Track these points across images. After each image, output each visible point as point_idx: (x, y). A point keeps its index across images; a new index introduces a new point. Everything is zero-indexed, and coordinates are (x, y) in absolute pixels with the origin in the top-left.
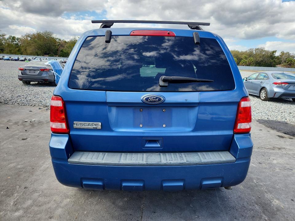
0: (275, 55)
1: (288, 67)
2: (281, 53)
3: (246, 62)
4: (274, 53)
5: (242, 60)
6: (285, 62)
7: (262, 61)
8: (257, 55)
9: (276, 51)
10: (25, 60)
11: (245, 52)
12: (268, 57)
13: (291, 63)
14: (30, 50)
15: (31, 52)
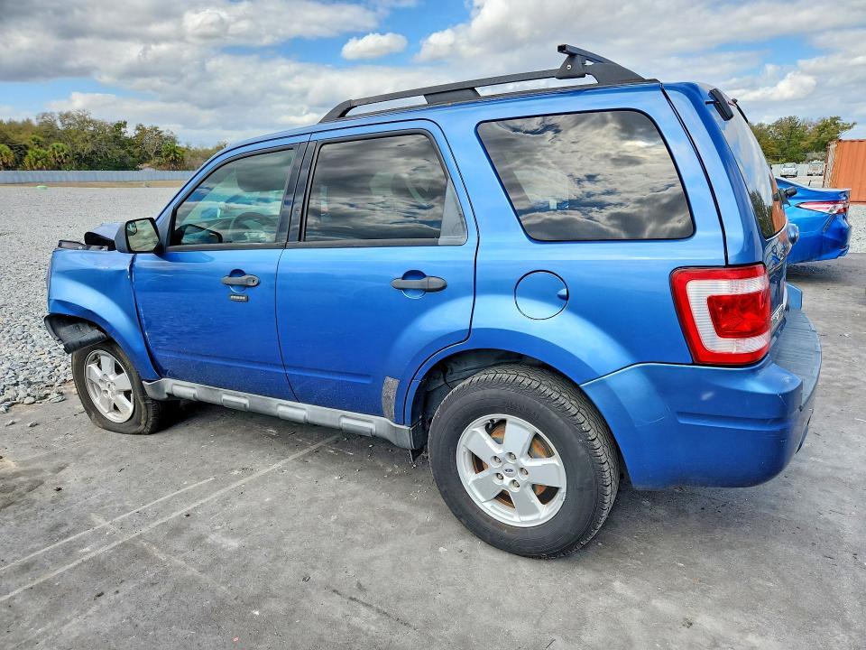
0: (126, 135)
1: (173, 170)
2: (138, 129)
3: (45, 156)
4: (123, 130)
5: (30, 152)
6: (158, 153)
7: (93, 152)
8: (73, 134)
9: (125, 123)
11: (24, 122)
12: (108, 140)
13: (176, 157)
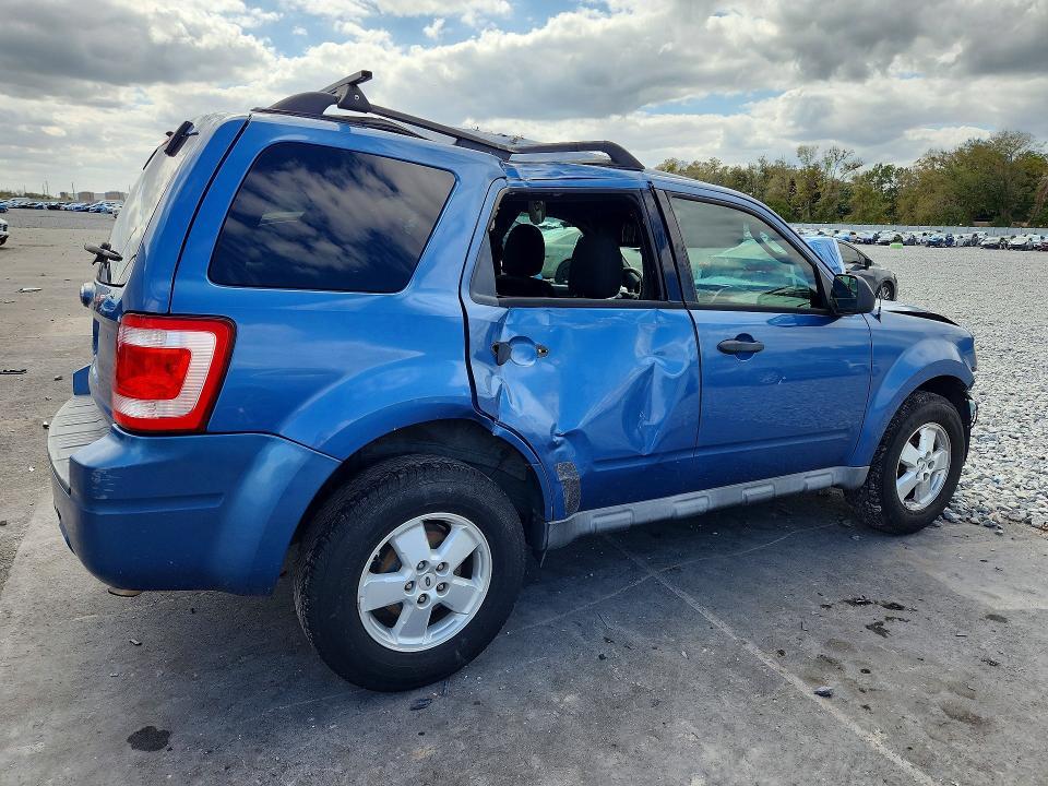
10: (897, 239)
14: (925, 206)
15: (928, 213)
